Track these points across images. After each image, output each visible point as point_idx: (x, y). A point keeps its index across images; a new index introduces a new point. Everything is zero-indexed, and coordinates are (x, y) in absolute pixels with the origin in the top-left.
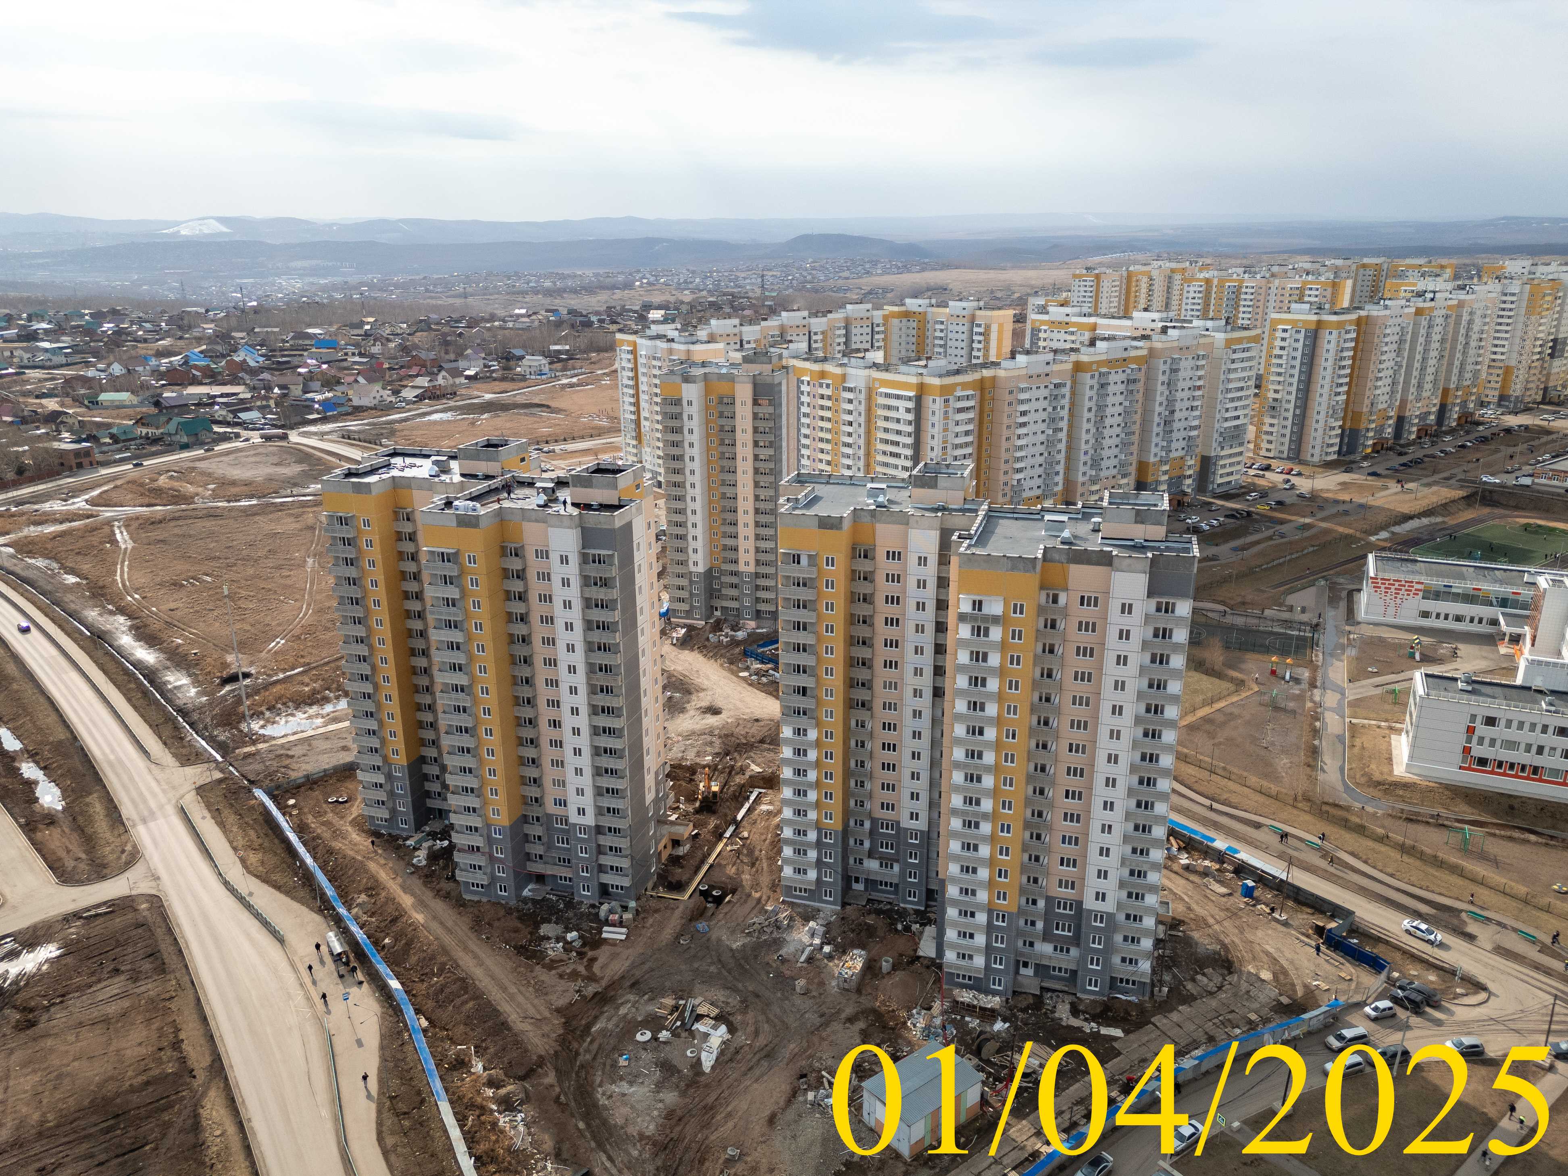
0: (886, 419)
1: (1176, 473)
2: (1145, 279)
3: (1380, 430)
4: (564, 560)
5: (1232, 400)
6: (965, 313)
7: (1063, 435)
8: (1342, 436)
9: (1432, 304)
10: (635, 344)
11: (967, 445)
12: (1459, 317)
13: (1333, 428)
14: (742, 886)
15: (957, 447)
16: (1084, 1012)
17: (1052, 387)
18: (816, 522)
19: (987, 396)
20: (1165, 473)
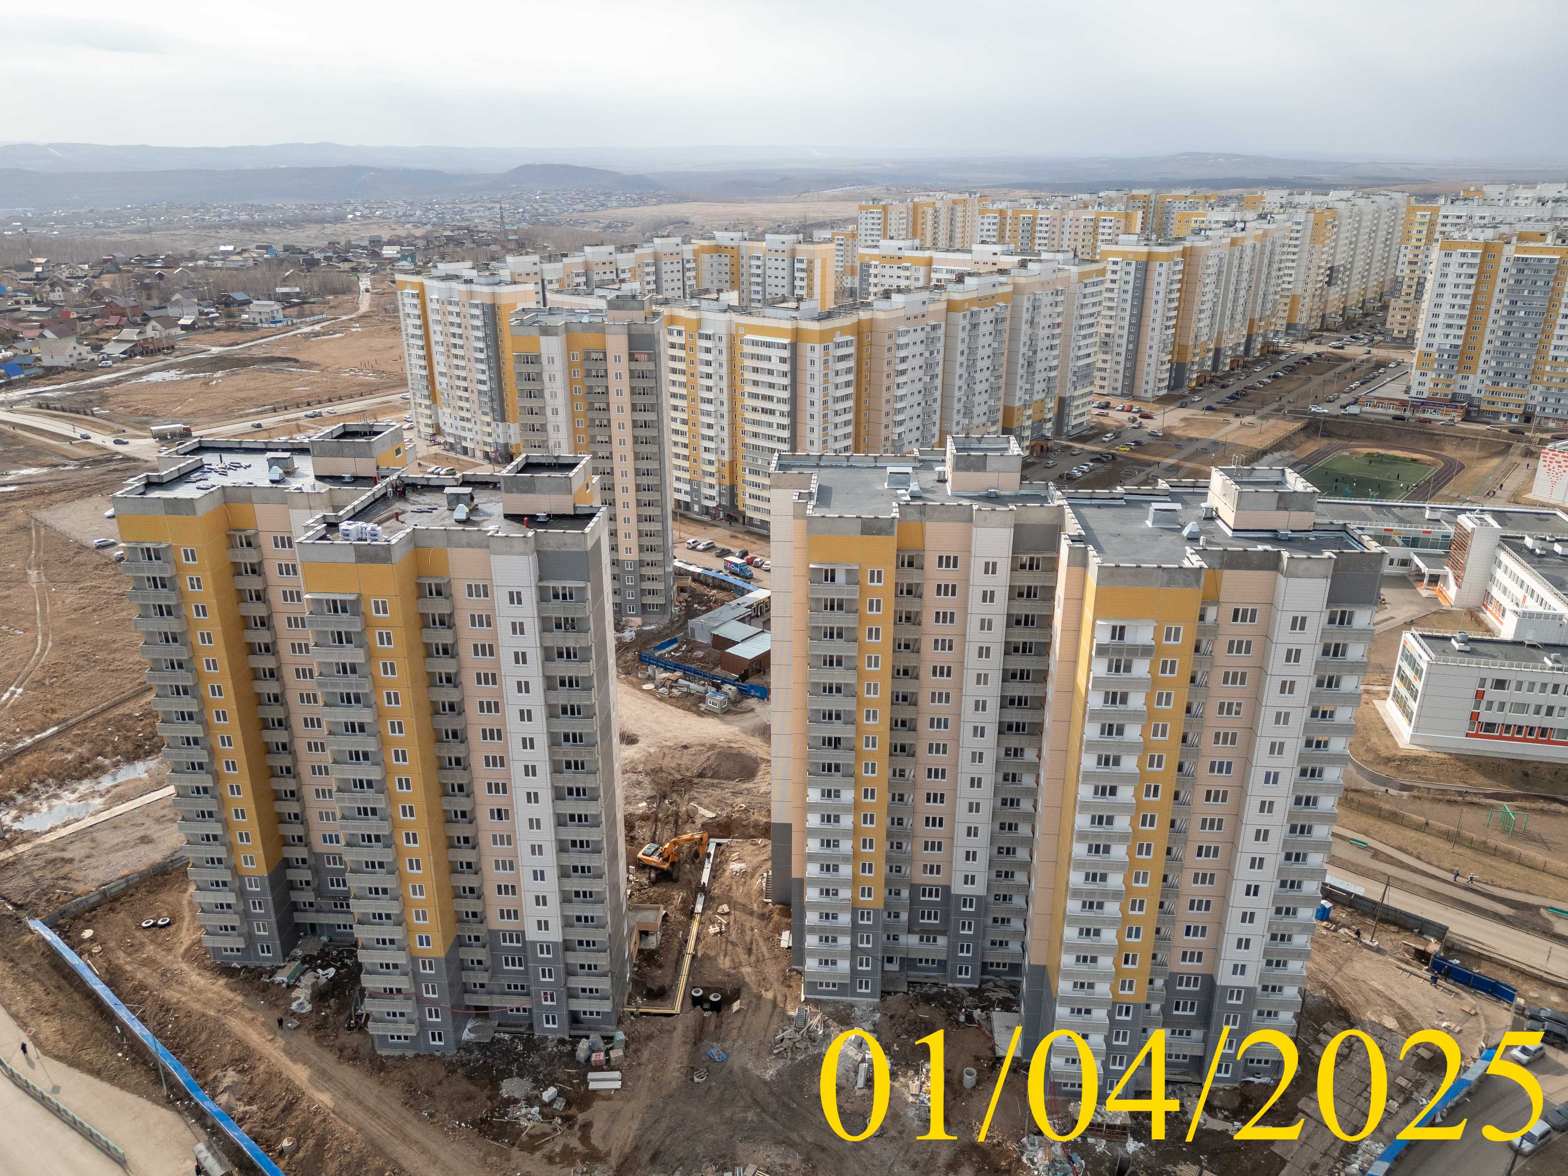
0: (756, 370)
1: (1038, 417)
2: (930, 211)
3: (1202, 364)
4: (515, 598)
5: (1085, 337)
6: (784, 247)
7: (938, 382)
8: (1170, 370)
9: (1243, 234)
10: (422, 286)
11: (846, 397)
12: (1264, 246)
13: (1163, 363)
14: (745, 984)
15: (837, 400)
16: (1221, 1108)
17: (928, 329)
18: (858, 524)
19: (866, 341)
20: (1029, 417)
